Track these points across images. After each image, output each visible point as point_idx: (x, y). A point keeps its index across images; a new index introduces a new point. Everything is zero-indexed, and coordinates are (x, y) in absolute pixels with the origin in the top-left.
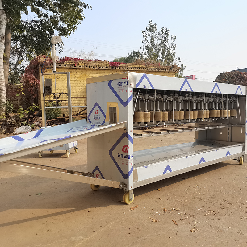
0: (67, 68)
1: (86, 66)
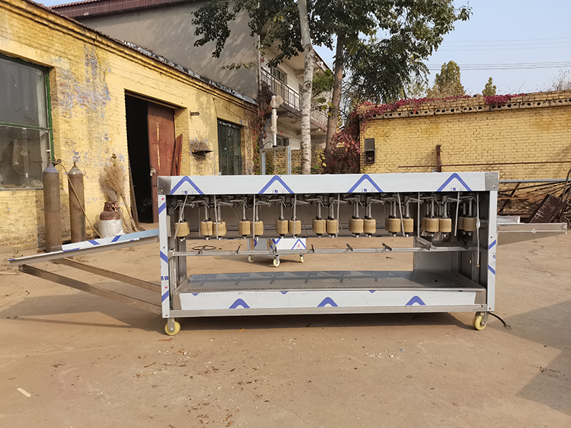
0: (403, 118)
1: (438, 111)
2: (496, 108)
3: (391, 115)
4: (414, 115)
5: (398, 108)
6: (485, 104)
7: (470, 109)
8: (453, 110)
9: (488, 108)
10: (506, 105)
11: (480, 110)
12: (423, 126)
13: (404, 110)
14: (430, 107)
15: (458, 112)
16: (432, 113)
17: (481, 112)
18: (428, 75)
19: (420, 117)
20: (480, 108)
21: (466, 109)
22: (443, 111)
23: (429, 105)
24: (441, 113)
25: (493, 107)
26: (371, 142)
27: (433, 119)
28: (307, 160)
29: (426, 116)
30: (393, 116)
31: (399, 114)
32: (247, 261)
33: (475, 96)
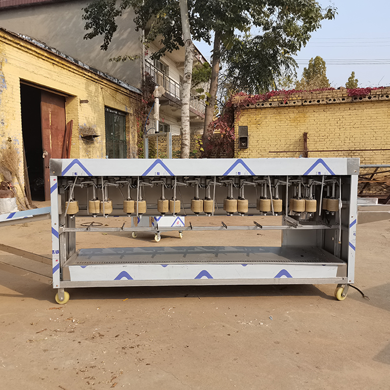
0: (274, 108)
1: (305, 101)
2: (358, 100)
3: (263, 105)
4: (284, 105)
5: (270, 98)
6: (348, 96)
7: (334, 100)
8: (318, 101)
9: (350, 100)
10: (367, 97)
11: (344, 101)
12: (292, 115)
13: (274, 100)
14: (298, 98)
15: (324, 102)
16: (300, 104)
17: (345, 103)
18: (296, 69)
19: (289, 106)
20: (343, 99)
21: (330, 100)
22: (310, 102)
23: (297, 96)
24: (308, 103)
25: (355, 99)
26: (244, 129)
27: (301, 109)
28: (186, 145)
29: (294, 106)
30: (265, 106)
31: (271, 104)
32: (131, 237)
33: (339, 88)
